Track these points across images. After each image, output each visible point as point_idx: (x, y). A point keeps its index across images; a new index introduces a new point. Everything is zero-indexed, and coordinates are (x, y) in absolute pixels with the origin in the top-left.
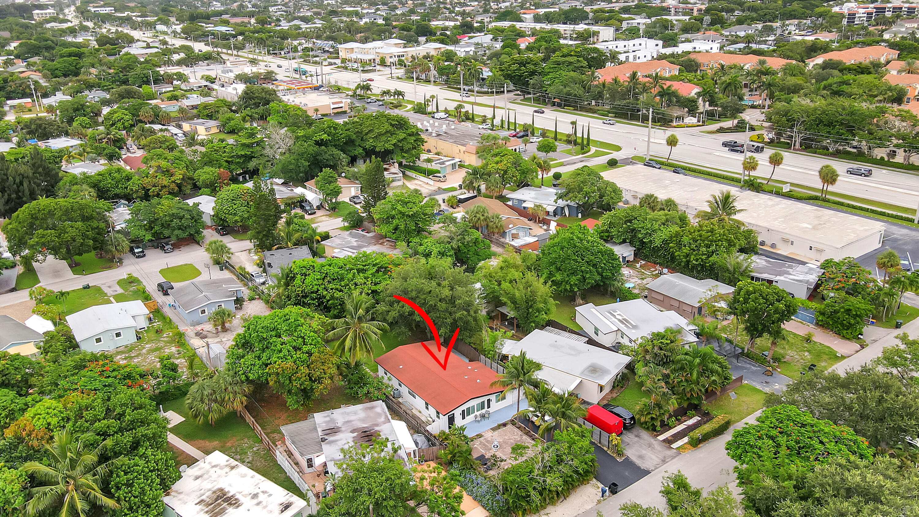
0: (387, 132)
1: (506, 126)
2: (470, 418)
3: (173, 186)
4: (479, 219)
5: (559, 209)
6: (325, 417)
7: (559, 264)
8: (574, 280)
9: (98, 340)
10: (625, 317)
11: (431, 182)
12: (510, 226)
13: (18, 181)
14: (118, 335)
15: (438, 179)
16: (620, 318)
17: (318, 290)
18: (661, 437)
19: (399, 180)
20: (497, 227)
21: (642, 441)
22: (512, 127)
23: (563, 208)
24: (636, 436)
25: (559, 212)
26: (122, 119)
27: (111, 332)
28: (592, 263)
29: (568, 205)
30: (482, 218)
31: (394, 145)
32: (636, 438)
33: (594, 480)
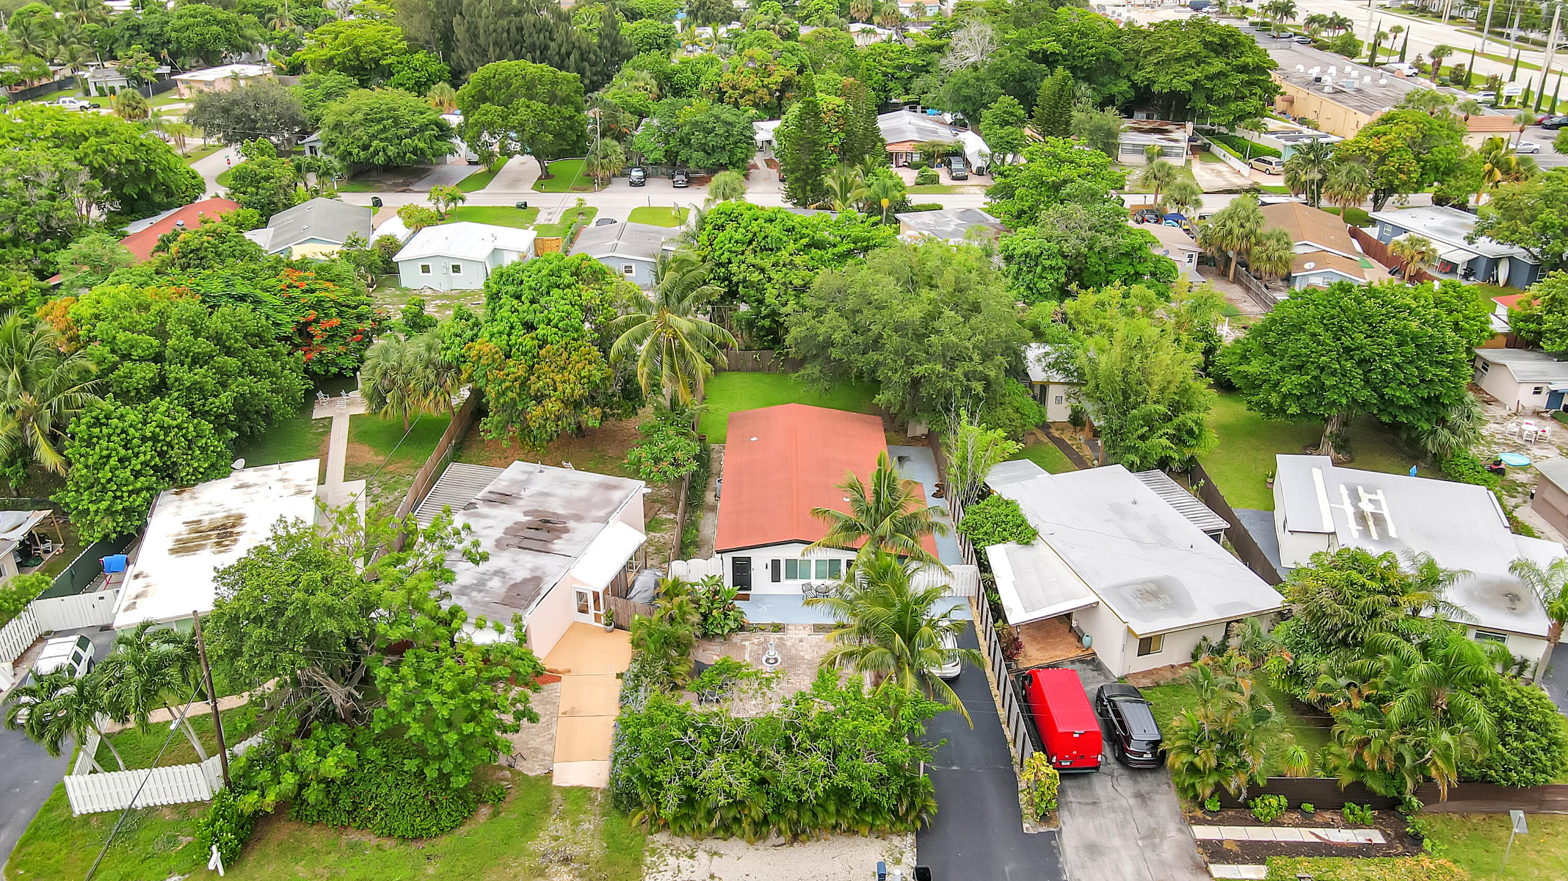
0: (1188, 56)
1: (1532, 103)
2: (790, 587)
3: (762, 92)
4: (1230, 232)
5: (1483, 265)
6: (524, 472)
7: (1272, 338)
8: (1291, 382)
9: (426, 269)
10: (1386, 512)
11: (1245, 170)
12: (1307, 266)
13: (563, 50)
14: (456, 269)
15: (1264, 166)
16: (1367, 508)
17: (730, 262)
18: (1204, 832)
19: (1177, 155)
20: (1269, 259)
21: (1140, 814)
22: (1545, 107)
23: (1494, 263)
24: (1139, 796)
25: (1482, 268)
26: (822, 8)
27: (447, 261)
28: (1357, 355)
29: (1511, 259)
30: (1237, 231)
31: (1195, 83)
32: (1132, 801)
33: (910, 839)
